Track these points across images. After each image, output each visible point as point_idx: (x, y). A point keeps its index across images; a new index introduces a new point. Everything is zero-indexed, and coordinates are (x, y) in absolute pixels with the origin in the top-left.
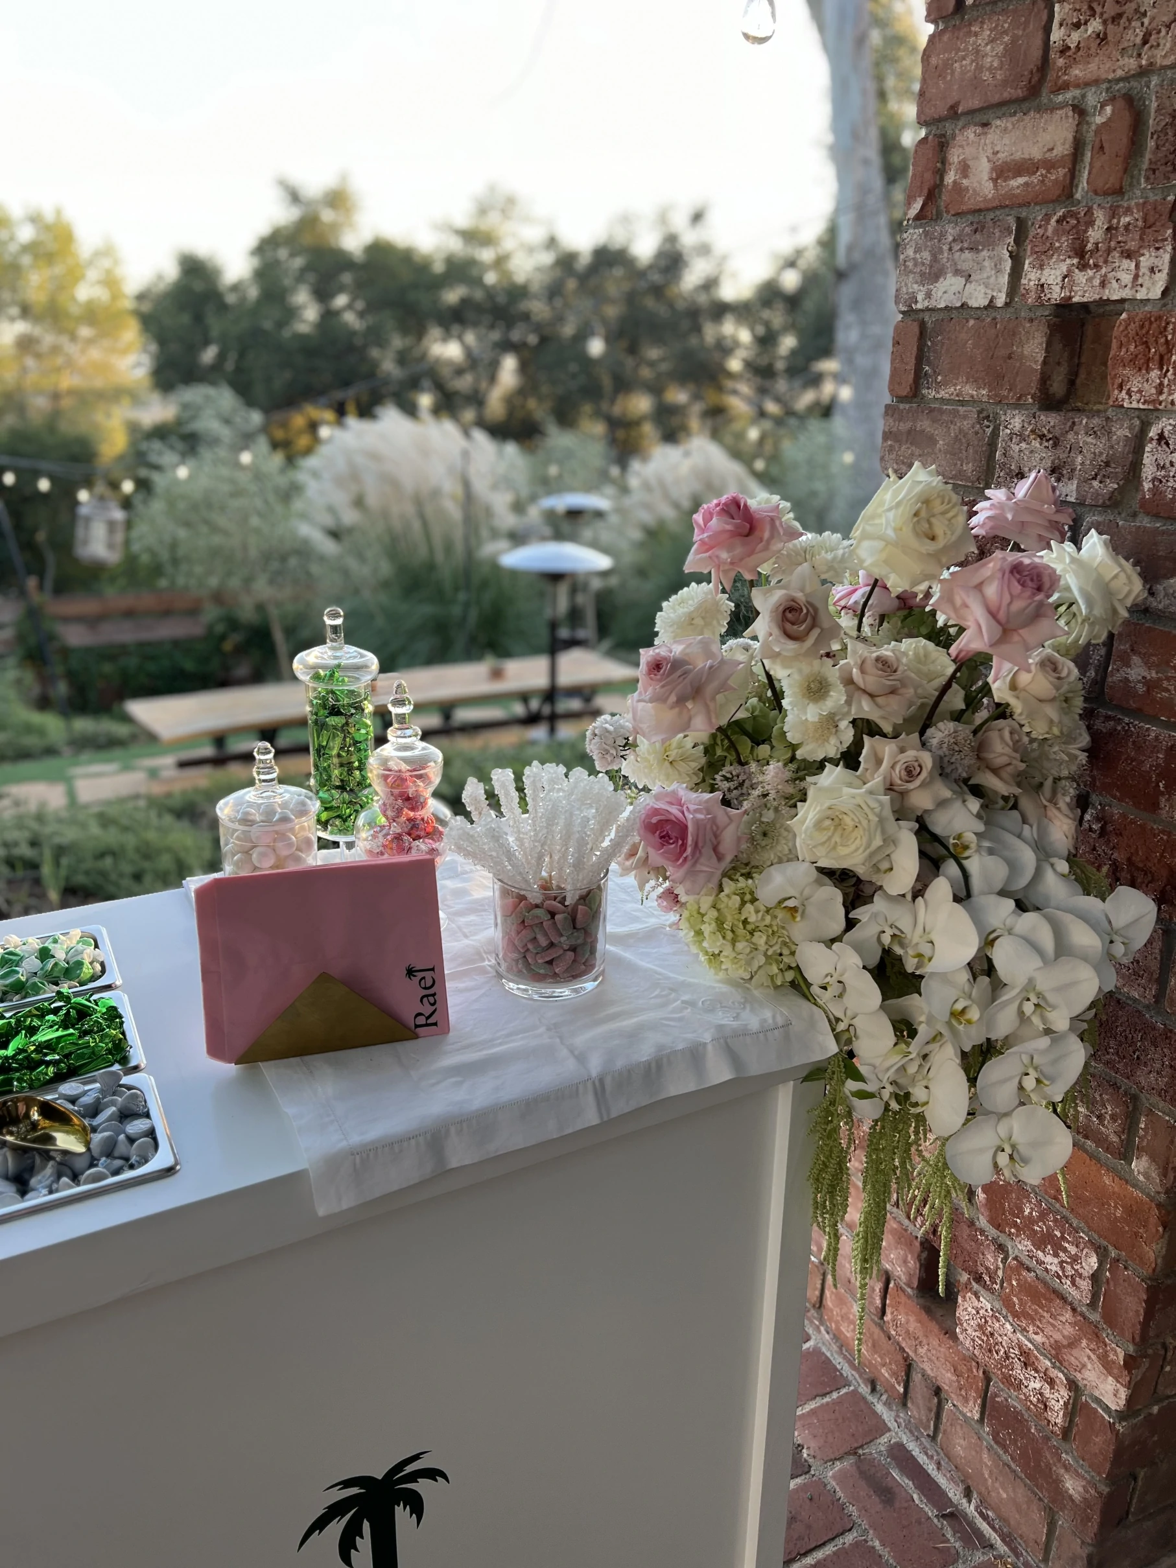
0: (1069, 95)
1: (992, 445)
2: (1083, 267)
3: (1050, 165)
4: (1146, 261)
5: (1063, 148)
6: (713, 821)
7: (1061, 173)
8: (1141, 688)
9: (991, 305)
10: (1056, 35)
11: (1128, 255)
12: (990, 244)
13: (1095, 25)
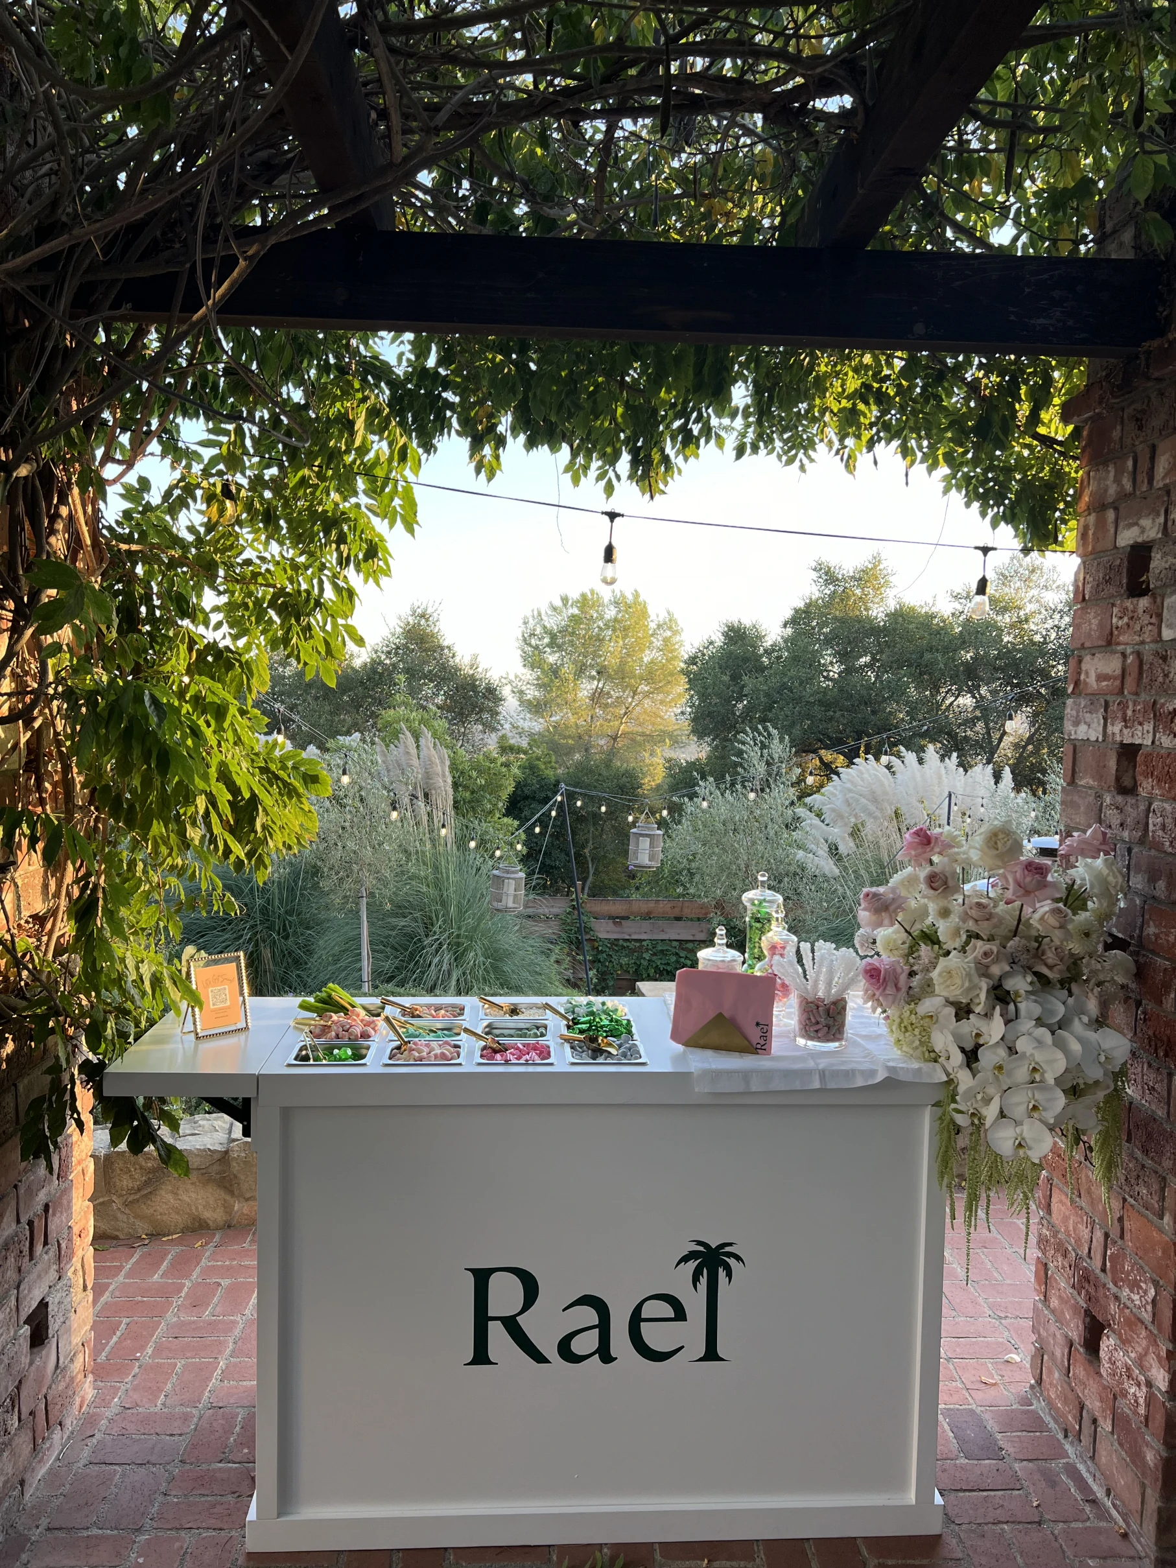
0: (1120, 648)
1: (1100, 810)
2: (1126, 727)
3: (1115, 678)
4: (1146, 727)
5: (1118, 672)
6: (894, 970)
7: (1118, 683)
8: (1153, 938)
9: (1097, 740)
10: (1114, 620)
11: (1141, 724)
12: (1097, 712)
13: (1126, 619)
